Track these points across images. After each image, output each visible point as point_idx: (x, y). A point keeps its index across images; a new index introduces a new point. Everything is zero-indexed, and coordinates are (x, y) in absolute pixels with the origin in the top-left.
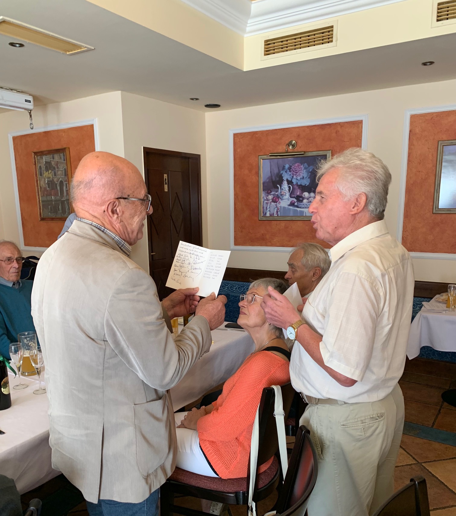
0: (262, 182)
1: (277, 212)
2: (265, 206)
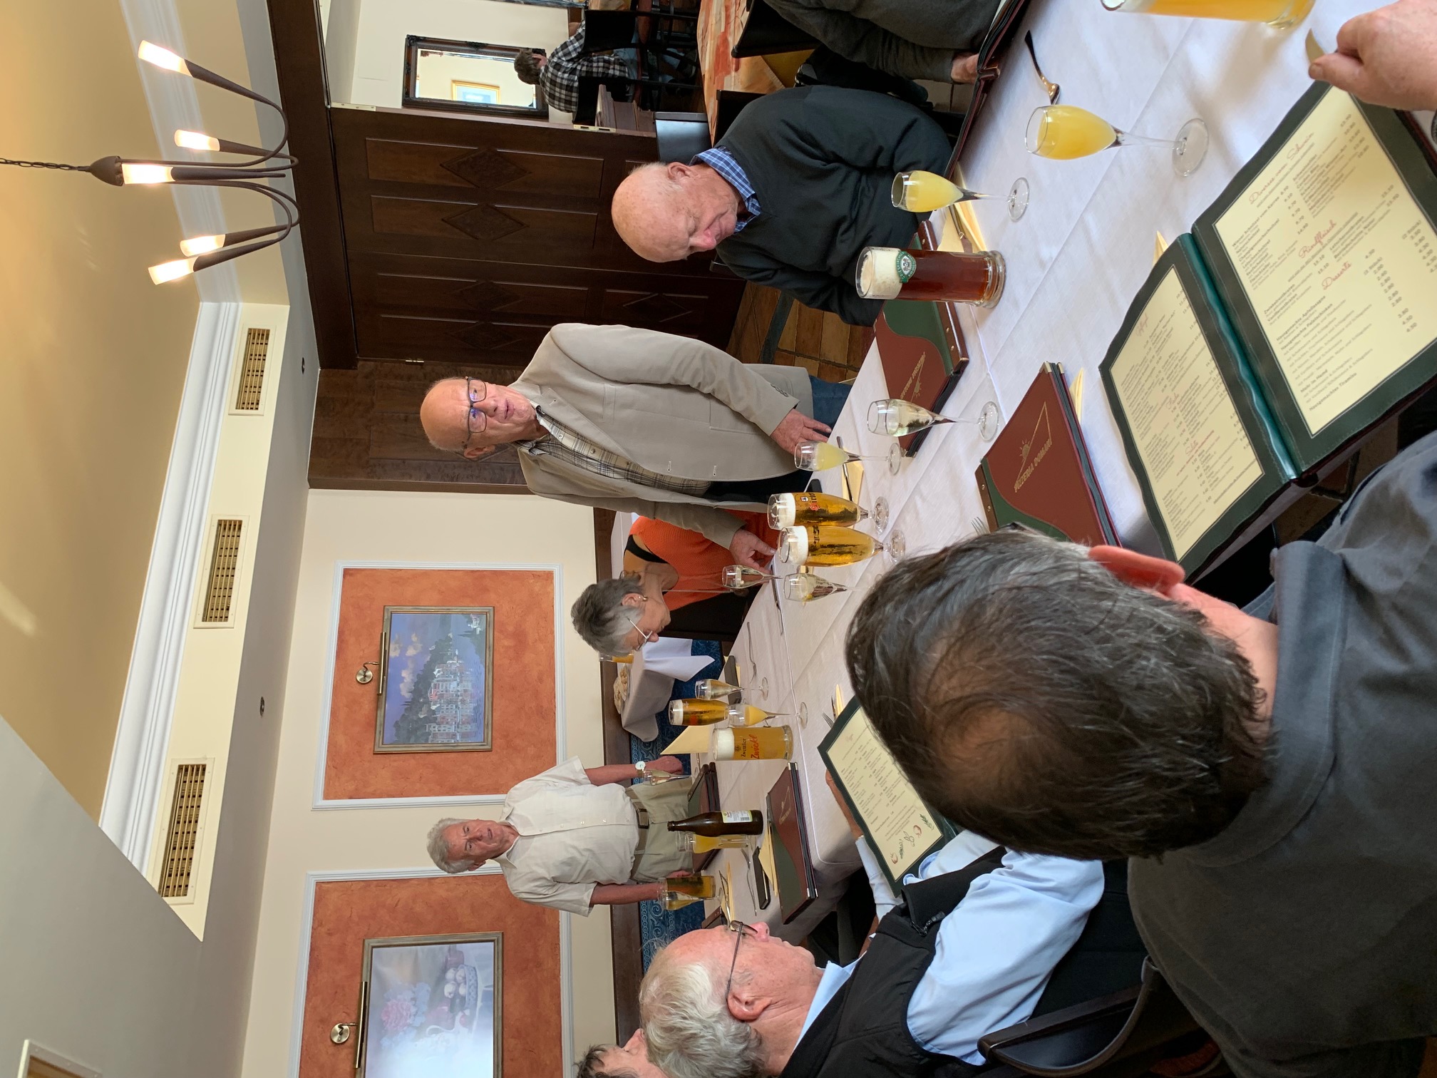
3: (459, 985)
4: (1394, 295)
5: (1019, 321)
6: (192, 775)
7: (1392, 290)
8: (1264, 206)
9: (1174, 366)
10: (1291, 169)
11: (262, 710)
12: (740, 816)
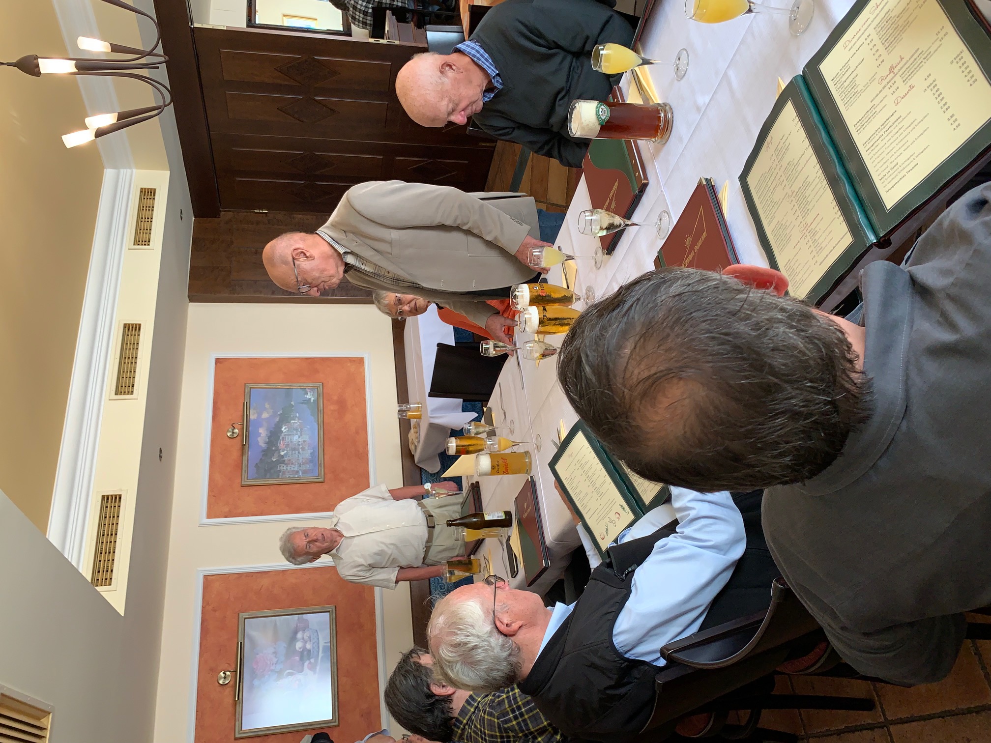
3: (305, 642)
4: (944, 105)
5: (683, 151)
6: (112, 502)
7: (944, 102)
8: (853, 50)
9: (791, 170)
10: (872, 22)
11: (161, 457)
12: (496, 515)
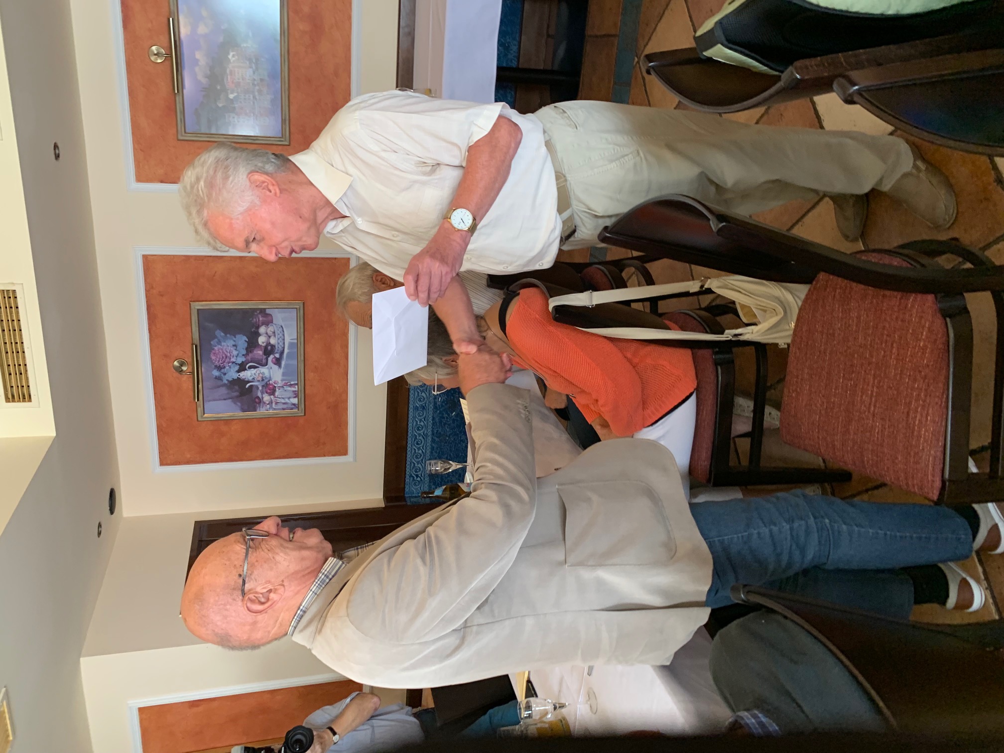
0: (242, 414)
1: (291, 385)
2: (280, 406)
